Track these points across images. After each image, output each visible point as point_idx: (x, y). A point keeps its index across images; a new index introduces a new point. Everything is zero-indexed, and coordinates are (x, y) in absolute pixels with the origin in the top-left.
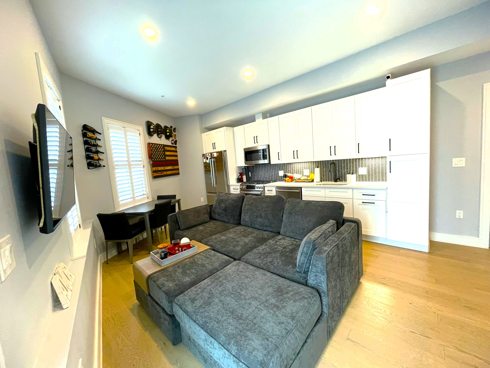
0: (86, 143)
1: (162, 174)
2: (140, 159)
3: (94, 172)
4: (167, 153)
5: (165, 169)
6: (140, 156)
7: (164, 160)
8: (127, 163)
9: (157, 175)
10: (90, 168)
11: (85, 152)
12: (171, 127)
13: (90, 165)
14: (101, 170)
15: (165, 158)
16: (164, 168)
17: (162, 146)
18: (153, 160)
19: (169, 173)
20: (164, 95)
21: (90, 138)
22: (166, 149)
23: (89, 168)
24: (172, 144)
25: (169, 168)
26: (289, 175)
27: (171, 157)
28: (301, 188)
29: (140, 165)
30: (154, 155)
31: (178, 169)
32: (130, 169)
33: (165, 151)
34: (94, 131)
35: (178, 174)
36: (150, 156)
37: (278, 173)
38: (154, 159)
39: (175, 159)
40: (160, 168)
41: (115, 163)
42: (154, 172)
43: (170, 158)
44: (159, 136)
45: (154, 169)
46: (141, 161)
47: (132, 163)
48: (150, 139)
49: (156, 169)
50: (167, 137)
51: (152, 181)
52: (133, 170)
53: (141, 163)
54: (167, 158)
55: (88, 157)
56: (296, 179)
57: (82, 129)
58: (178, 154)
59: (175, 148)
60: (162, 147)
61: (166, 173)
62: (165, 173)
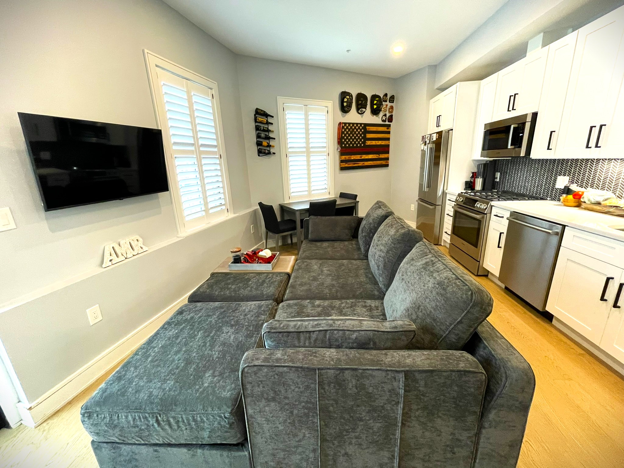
0: (257, 128)
1: (356, 165)
2: (325, 145)
3: (265, 160)
4: (369, 136)
5: (363, 158)
6: (325, 140)
7: (362, 145)
8: (304, 150)
9: (347, 165)
10: (261, 155)
11: (257, 139)
12: (386, 95)
13: (260, 152)
14: (272, 157)
15: (364, 143)
16: (361, 157)
17: (363, 125)
18: (343, 145)
19: (367, 163)
20: (350, 49)
21: (261, 122)
22: (369, 129)
23: (259, 155)
24: (383, 121)
25: (370, 156)
26: (574, 187)
27: (377, 142)
28: (564, 226)
29: (324, 152)
30: (345, 140)
31: (387, 159)
32: (308, 157)
33: (366, 132)
34: (266, 115)
35: (387, 166)
36: (340, 141)
37: (555, 180)
38: (345, 145)
39: (383, 144)
40: (353, 157)
41: (290, 150)
42: (342, 161)
43: (374, 143)
44: (359, 112)
45: (343, 158)
46: (325, 147)
47: (311, 150)
48: (343, 117)
49: (346, 158)
50: (375, 112)
51: (339, 174)
52: (312, 158)
53: (325, 149)
54: (369, 143)
55: (259, 144)
56: (587, 202)
57: (255, 113)
58: (392, 136)
59: (385, 128)
60: (362, 127)
61: (363, 164)
62: (361, 164)
